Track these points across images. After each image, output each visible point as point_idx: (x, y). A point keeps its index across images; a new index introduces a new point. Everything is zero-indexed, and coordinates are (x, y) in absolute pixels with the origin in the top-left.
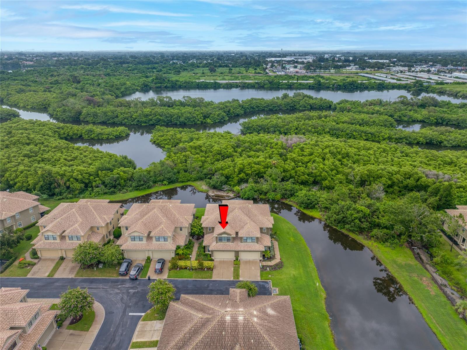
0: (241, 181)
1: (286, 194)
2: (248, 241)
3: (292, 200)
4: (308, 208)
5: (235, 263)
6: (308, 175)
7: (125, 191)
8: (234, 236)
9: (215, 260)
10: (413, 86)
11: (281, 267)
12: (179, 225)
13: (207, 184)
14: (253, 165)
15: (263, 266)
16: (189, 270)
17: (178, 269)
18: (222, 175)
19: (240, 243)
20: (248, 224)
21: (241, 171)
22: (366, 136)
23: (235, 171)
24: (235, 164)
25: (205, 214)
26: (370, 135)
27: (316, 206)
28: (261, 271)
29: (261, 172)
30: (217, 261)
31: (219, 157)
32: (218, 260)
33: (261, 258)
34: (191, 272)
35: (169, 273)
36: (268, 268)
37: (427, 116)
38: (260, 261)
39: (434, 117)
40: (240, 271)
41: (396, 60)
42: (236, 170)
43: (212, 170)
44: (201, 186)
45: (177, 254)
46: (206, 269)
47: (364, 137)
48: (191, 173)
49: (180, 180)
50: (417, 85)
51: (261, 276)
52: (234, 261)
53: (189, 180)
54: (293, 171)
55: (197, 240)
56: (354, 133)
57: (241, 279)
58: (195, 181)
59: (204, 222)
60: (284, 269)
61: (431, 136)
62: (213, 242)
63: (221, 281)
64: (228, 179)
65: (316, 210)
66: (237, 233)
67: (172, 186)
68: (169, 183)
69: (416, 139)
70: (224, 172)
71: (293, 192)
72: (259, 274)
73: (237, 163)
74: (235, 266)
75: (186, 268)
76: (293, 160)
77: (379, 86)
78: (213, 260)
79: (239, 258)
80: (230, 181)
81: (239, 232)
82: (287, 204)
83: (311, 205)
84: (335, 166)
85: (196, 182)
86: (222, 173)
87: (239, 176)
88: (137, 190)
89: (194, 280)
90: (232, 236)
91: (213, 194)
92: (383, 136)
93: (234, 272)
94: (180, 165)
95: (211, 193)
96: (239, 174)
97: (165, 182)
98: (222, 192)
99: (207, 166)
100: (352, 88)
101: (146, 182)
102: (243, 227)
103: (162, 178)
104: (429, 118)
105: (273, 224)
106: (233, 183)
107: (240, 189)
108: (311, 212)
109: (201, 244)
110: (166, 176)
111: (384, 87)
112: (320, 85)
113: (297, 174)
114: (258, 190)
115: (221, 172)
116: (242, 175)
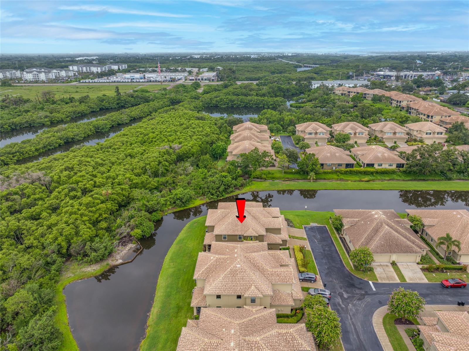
57: (305, 237)
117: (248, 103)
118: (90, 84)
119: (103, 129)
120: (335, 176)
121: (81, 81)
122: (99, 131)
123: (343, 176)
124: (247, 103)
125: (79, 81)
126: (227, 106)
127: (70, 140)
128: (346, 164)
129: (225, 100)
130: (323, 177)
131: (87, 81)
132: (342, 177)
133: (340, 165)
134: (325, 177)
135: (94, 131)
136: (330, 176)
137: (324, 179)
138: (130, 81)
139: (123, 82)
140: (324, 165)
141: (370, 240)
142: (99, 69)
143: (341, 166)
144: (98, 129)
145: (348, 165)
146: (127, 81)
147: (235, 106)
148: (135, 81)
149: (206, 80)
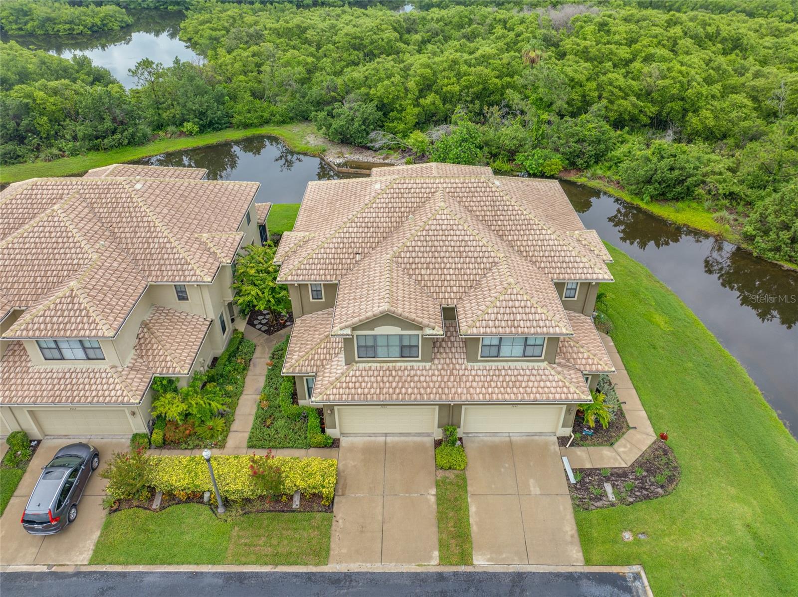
0: (427, 120)
1: (580, 154)
2: (505, 351)
3: (599, 172)
4: (667, 200)
5: (444, 462)
6: (638, 97)
7: (55, 151)
8: (439, 331)
9: (344, 442)
11: (671, 479)
12: (170, 277)
13: (320, 129)
14: (464, 68)
15: (583, 473)
16: (212, 507)
17: (156, 504)
18: (367, 99)
19: (463, 365)
20: (503, 268)
21: (426, 86)
23: (407, 90)
24: (407, 69)
25: (298, 223)
27: (700, 191)
28: (576, 507)
29: (491, 87)
30: (352, 449)
31: (355, 55)
32: (359, 441)
33: (568, 431)
34: (222, 522)
35: (107, 526)
36: (608, 487)
38: (563, 441)
40: (473, 509)
42: (411, 84)
43: (335, 89)
44: (302, 137)
45: (158, 421)
46: (296, 503)
48: (272, 100)
49: (237, 119)
51: (585, 539)
52: (438, 443)
53: (267, 122)
54: (593, 85)
55: (268, 332)
57: (480, 561)
58: (284, 122)
59: (287, 256)
60: (685, 489)
62: (330, 355)
63: (374, 580)
64: (385, 115)
65: (694, 205)
66: (449, 314)
67: (211, 139)
68: (203, 129)
70: (373, 91)
71: (602, 146)
72: (569, 528)
73: (411, 65)
74: (441, 474)
75: (195, 497)
76: (585, 55)
78: (335, 444)
79: (459, 433)
80: (393, 121)
81: (460, 310)
82: (583, 186)
83: (679, 189)
84: (717, 69)
85: (289, 127)
86: (367, 94)
87: (422, 101)
88: (96, 148)
89: (228, 576)
90: (428, 331)
91: (340, 161)
93: (442, 517)
94: (242, 78)
95: (334, 157)
96: (422, 93)
97: (188, 126)
98: (370, 152)
99: (322, 78)
101: (122, 123)
102: (475, 285)
103: (177, 111)
105: (610, 266)
106: (401, 127)
107: (427, 140)
108: (678, 211)
109: (278, 357)
110: (189, 105)
113: (605, 94)
114: (487, 144)
115: (363, 90)
116: (429, 99)
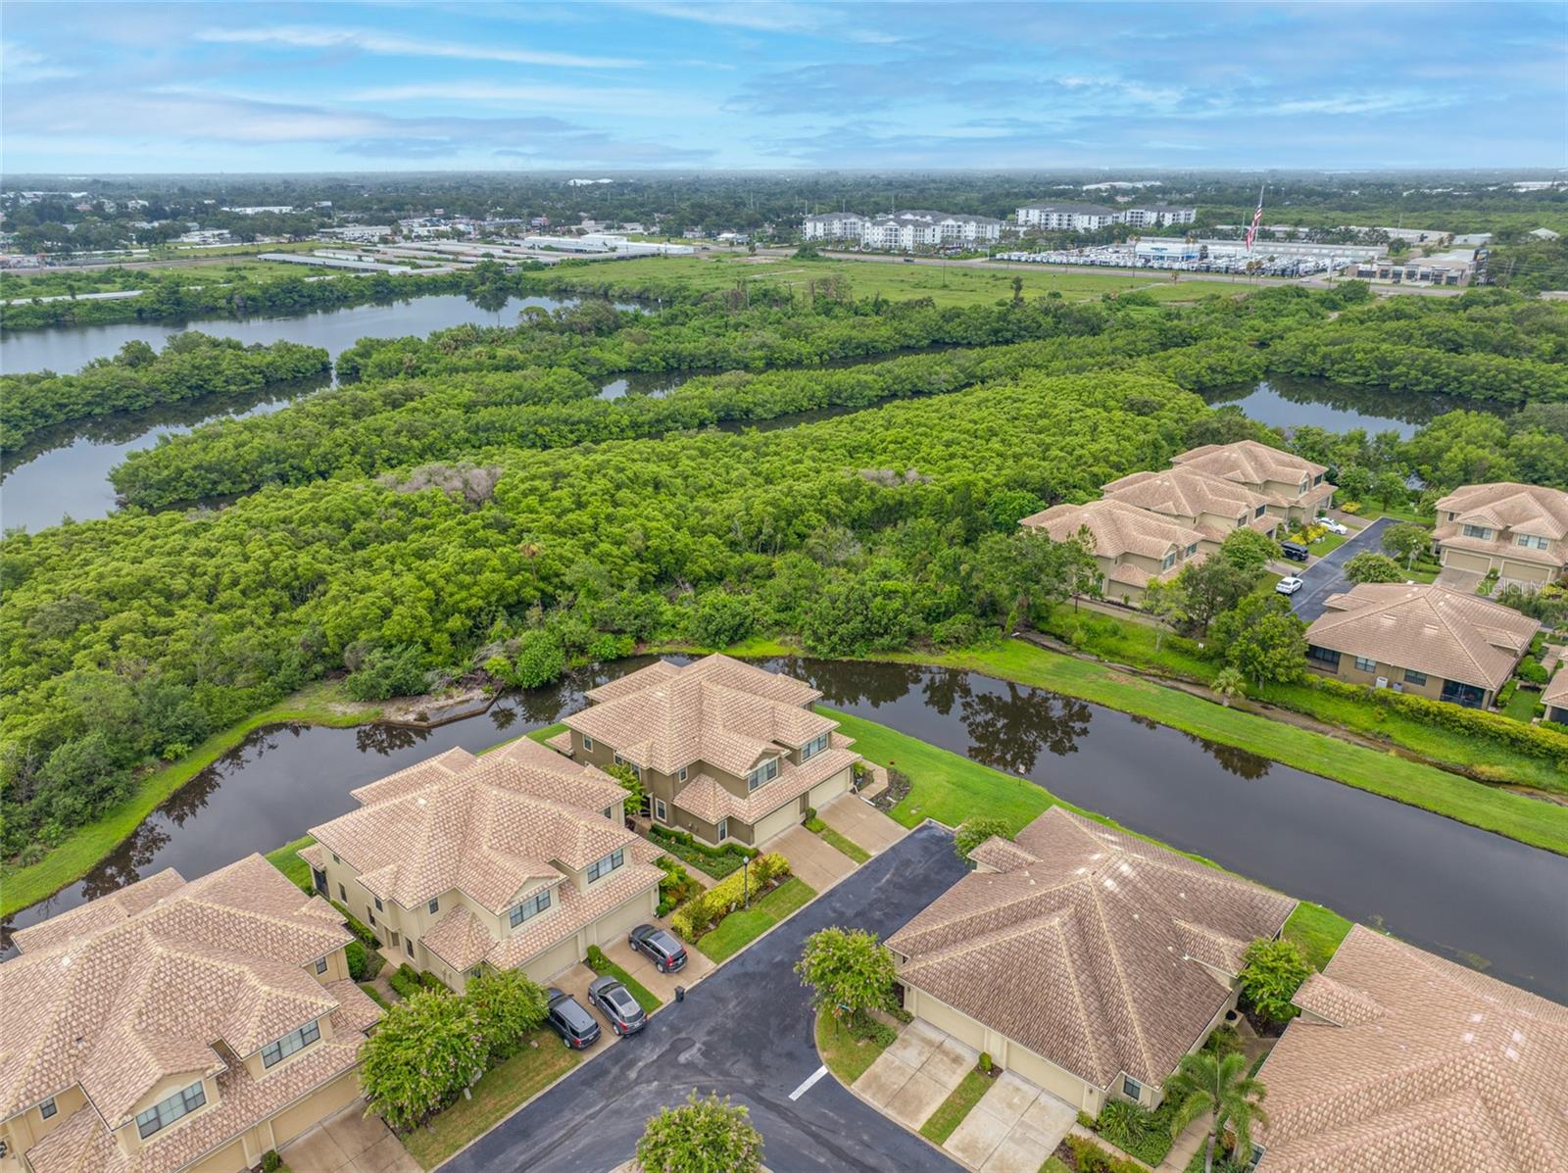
2: (812, 751)
5: (815, 828)
8: (787, 751)
9: (761, 850)
10: (477, 281)
11: (908, 781)
15: (874, 799)
16: (741, 908)
17: (711, 927)
19: (796, 769)
22: (572, 432)
26: (582, 426)
28: (885, 813)
33: (852, 785)
34: (755, 909)
35: (703, 950)
36: (889, 798)
37: (638, 354)
38: (853, 792)
39: (656, 354)
40: (849, 839)
41: (329, 203)
44: (326, 709)
46: (775, 883)
47: (570, 436)
49: (225, 718)
50: (487, 274)
51: (899, 821)
52: (804, 824)
53: (251, 710)
56: (541, 430)
57: (874, 854)
60: (917, 781)
61: (726, 401)
62: (727, 802)
63: (844, 884)
66: (779, 744)
68: (193, 745)
69: (694, 414)
72: (890, 821)
74: (819, 834)
75: (729, 910)
77: (379, 289)
81: (783, 739)
87: (444, 625)
89: (786, 924)
90: (783, 753)
92: (616, 423)
93: (840, 849)
95: (402, 716)
97: (176, 748)
98: (426, 697)
100: (296, 302)
104: (648, 360)
107: (505, 661)
111: (392, 291)
112: (178, 303)
115: (368, 635)
117: (1456, 379)
118: (1012, 266)
119: (851, 397)
120: (1362, 717)
121: (998, 256)
122: (839, 401)
123: (1401, 724)
124: (1448, 378)
125: (993, 255)
126: (1360, 379)
127: (737, 414)
128: (1446, 681)
129: (1359, 356)
130: (1306, 706)
131: (1015, 255)
132: (1394, 728)
133: (1416, 678)
134: (1318, 709)
135: (825, 400)
136: (1348, 710)
137: (1310, 715)
138: (1139, 264)
139: (1117, 266)
140: (1342, 660)
141: (965, 938)
142: (1095, 219)
143: (1423, 682)
144: (839, 397)
145: (1451, 690)
146: (1129, 264)
147: (1392, 386)
148: (1156, 265)
149: (1424, 277)
